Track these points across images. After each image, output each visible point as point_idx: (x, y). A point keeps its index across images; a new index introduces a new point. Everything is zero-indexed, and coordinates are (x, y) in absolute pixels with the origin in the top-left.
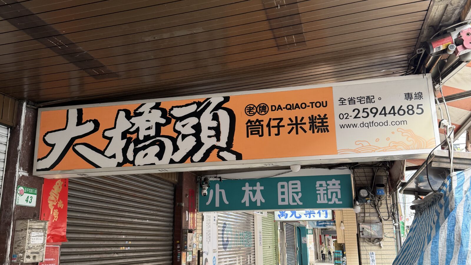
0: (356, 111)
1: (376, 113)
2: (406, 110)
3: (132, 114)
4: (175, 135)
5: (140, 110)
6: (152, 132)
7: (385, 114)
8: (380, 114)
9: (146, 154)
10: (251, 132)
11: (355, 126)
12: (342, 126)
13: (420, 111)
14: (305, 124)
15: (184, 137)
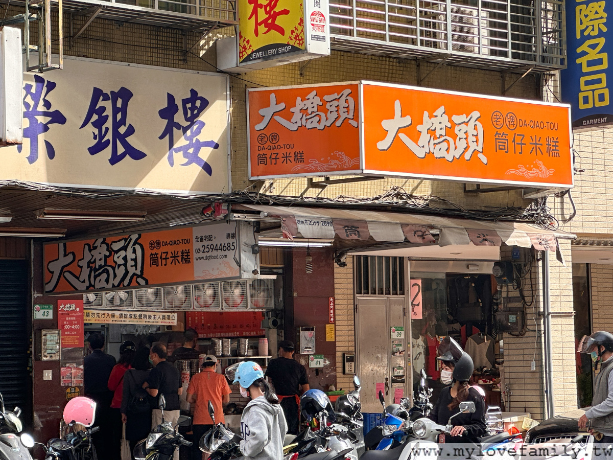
0: (204, 247)
1: (213, 249)
2: (227, 247)
3: (92, 248)
4: (114, 265)
5: (95, 245)
6: (102, 263)
7: (217, 250)
8: (215, 250)
9: (100, 280)
10: (153, 262)
11: (203, 258)
12: (197, 259)
13: (232, 248)
14: (179, 256)
15: (119, 266)
